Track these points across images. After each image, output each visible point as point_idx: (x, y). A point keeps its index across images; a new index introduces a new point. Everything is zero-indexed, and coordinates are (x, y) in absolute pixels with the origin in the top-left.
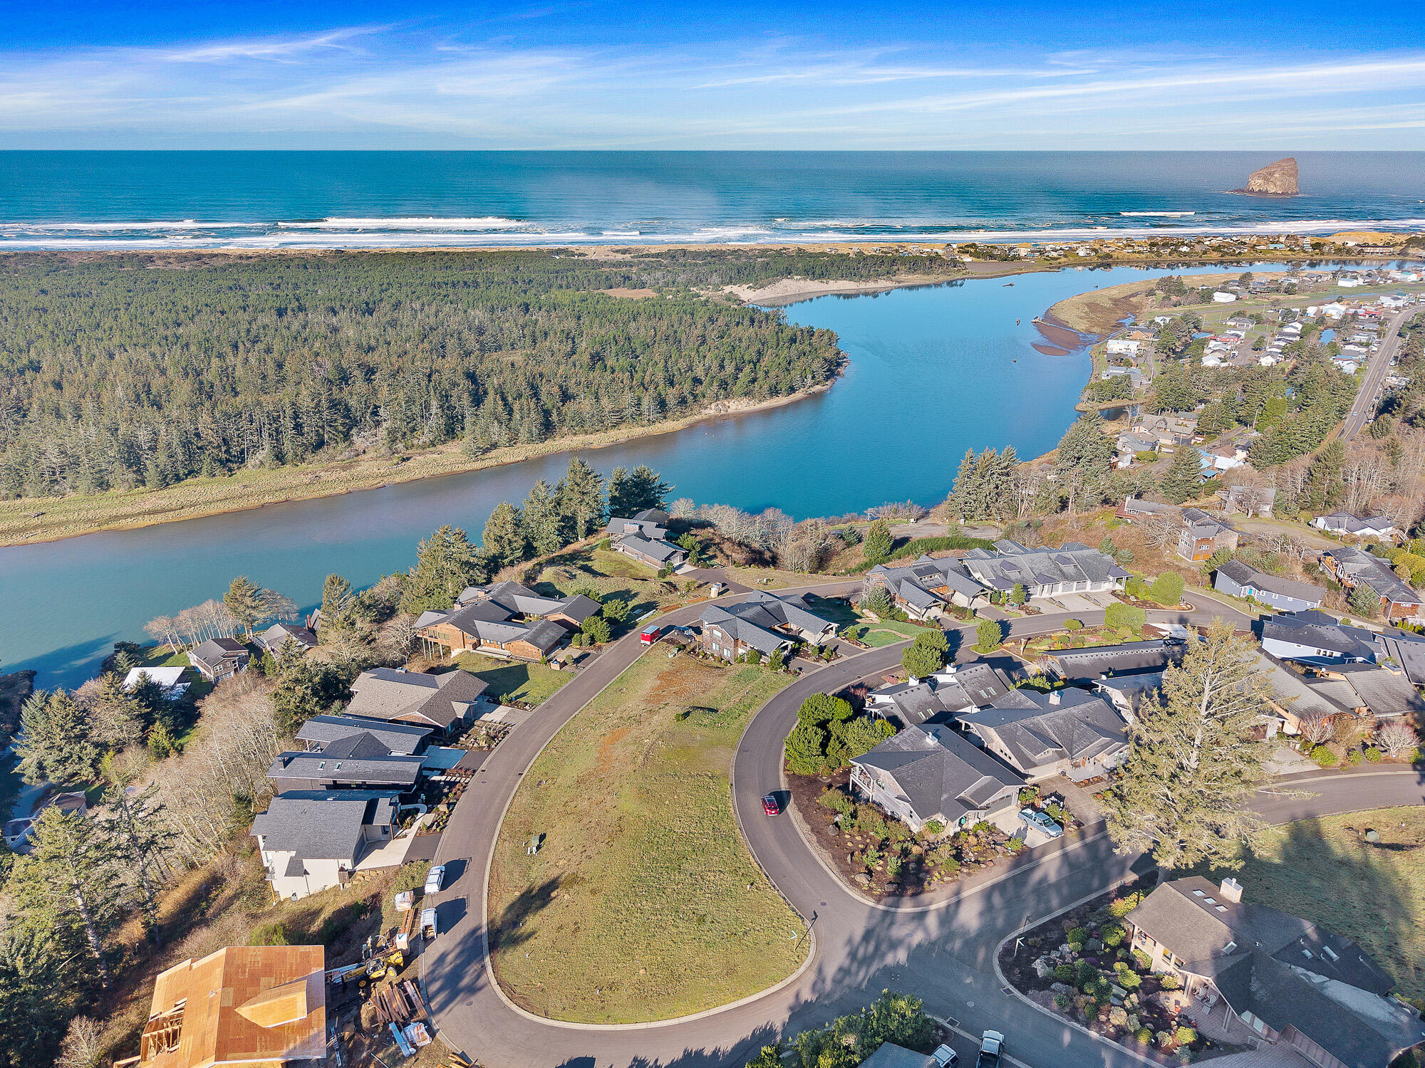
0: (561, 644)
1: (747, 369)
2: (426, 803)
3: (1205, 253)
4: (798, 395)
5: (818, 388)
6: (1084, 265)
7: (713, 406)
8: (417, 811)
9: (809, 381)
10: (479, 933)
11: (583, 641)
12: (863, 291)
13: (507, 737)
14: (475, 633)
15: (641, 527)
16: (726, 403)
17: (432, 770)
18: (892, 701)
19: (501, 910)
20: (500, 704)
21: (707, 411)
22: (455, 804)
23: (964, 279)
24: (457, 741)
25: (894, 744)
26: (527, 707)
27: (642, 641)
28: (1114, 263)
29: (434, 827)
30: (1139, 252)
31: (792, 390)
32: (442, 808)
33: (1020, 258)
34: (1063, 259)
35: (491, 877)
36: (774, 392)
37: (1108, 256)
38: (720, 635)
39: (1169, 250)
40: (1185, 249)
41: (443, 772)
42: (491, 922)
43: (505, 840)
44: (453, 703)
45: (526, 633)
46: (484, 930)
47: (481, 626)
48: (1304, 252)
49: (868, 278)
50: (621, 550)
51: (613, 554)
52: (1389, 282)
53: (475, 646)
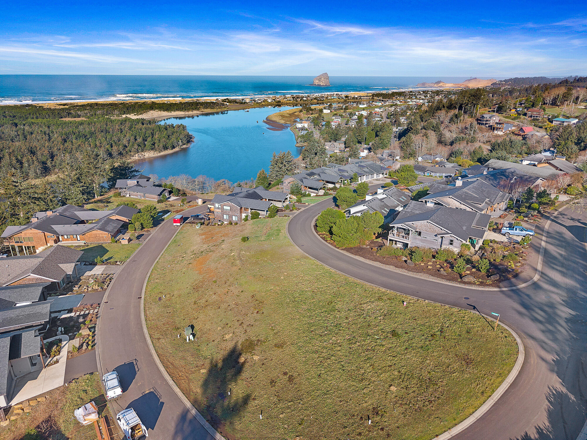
0: (121, 232)
1: (149, 139)
2: (66, 333)
3: (312, 100)
4: (177, 149)
5: (184, 146)
6: (271, 105)
7: (136, 155)
8: (60, 341)
9: (180, 143)
10: (189, 416)
11: (137, 228)
12: (187, 115)
13: (113, 281)
14: (54, 232)
15: (138, 182)
16: (143, 153)
17: (60, 311)
18: (365, 207)
19: (197, 389)
20: (96, 264)
21: (134, 158)
22: (94, 327)
23: (227, 111)
24: (72, 290)
25: (408, 212)
26: (118, 263)
27: (175, 224)
28: (282, 104)
29: (85, 347)
30: (290, 100)
31: (173, 147)
32: (85, 332)
33: (247, 103)
34: (263, 103)
35: (166, 367)
36: (165, 148)
37: (279, 102)
38: (229, 208)
39: (300, 99)
40: (305, 99)
41: (70, 311)
42: (195, 403)
43: (159, 339)
44: (60, 265)
45: (97, 226)
46: (194, 411)
47: (57, 228)
48: (343, 99)
49: (188, 110)
50: (128, 195)
51: (124, 199)
52: (374, 105)
53: (56, 242)
